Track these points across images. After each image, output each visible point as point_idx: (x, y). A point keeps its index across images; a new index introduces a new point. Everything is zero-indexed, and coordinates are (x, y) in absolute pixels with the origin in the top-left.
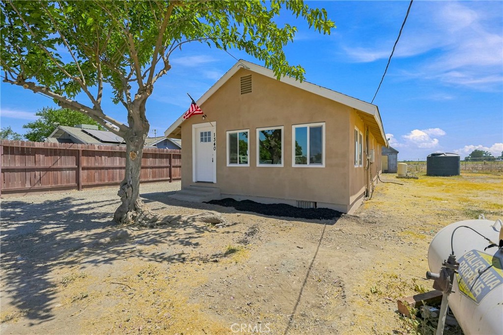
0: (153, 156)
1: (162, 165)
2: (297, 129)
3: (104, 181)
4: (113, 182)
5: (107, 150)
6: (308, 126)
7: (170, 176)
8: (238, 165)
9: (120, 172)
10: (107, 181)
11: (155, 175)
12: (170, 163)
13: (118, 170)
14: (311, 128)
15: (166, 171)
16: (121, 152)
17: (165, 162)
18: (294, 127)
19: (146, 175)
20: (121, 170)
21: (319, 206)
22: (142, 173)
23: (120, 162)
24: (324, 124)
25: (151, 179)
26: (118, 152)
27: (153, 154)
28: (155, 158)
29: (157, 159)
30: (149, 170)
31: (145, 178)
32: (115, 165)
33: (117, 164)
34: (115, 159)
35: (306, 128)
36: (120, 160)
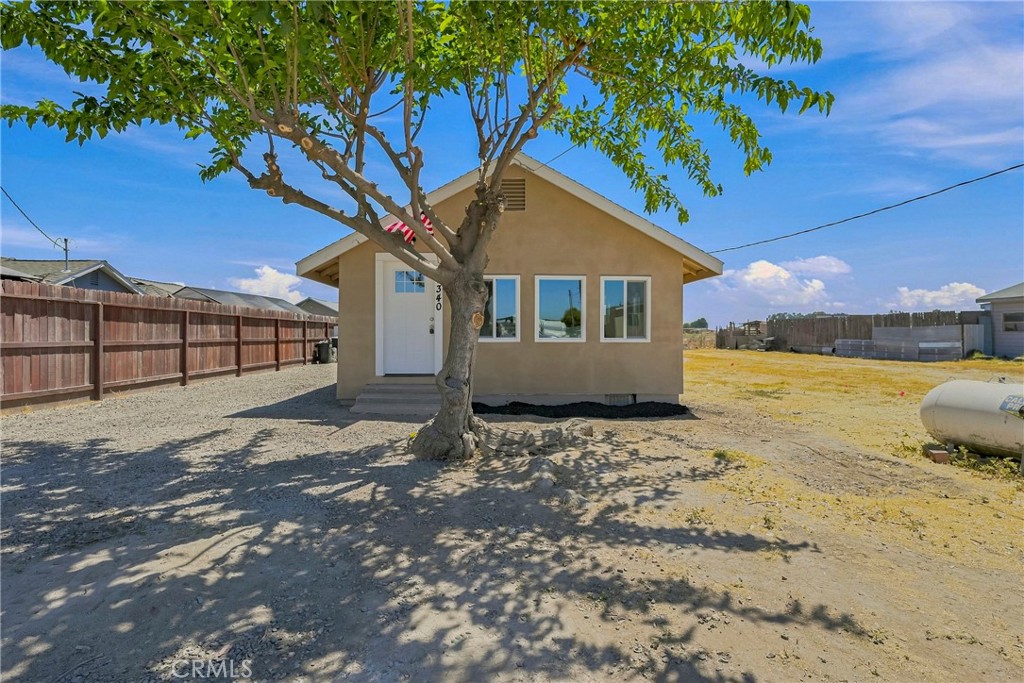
0: (145, 315)
1: (167, 341)
2: (606, 282)
3: (20, 389)
4: (44, 391)
5: (29, 296)
6: (626, 279)
7: (183, 369)
8: (494, 339)
9: (63, 362)
10: (27, 391)
11: (151, 368)
12: (183, 336)
13: (58, 356)
14: (630, 284)
15: (173, 355)
16: (68, 303)
17: (171, 333)
18: (603, 279)
19: (127, 370)
20: (67, 356)
21: (639, 400)
22: (120, 362)
23: (63, 334)
24: (649, 280)
25: (140, 380)
26: (58, 302)
27: (146, 309)
28: (151, 322)
29: (154, 325)
30: (135, 353)
31: (126, 375)
32: (50, 340)
33: (56, 338)
34: (50, 325)
35: (622, 282)
36: (63, 325)
